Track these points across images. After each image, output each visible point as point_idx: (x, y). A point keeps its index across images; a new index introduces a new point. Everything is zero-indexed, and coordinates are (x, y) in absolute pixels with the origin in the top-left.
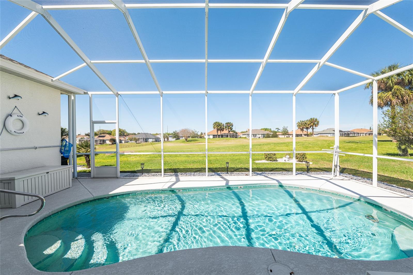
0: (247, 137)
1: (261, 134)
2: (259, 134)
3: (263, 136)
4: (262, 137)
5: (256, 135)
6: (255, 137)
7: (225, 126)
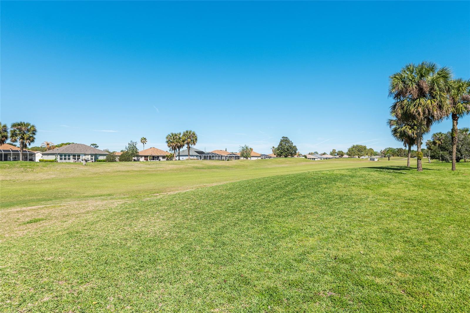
0: (58, 160)
1: (90, 154)
2: (85, 155)
3: (93, 157)
4: (92, 159)
5: (79, 156)
6: (78, 159)
7: (9, 130)
